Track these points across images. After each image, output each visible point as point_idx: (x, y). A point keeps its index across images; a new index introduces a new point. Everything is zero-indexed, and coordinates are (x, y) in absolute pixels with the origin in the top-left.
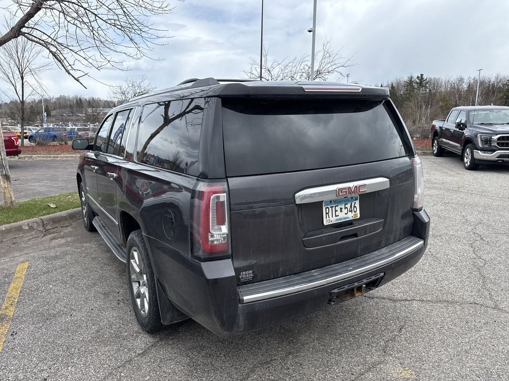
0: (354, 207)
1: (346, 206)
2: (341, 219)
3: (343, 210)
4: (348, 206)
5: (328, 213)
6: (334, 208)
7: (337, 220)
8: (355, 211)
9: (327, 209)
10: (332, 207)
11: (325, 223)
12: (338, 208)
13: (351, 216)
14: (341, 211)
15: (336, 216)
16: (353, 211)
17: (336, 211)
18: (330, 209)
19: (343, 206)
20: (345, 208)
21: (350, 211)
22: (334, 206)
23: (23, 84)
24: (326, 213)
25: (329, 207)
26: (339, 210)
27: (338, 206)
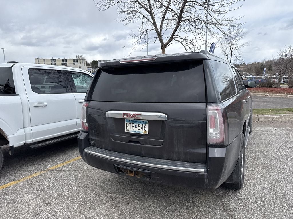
0: (145, 127)
1: (139, 125)
2: (136, 132)
3: (137, 127)
4: (141, 125)
5: (128, 126)
6: (131, 125)
7: (133, 131)
8: (145, 129)
9: (127, 124)
10: (130, 124)
11: (126, 131)
12: (134, 125)
13: (142, 132)
14: (136, 127)
15: (132, 129)
16: (144, 130)
17: (133, 126)
18: (129, 124)
19: (137, 125)
20: (139, 126)
21: (142, 129)
22: (132, 123)
23: (231, 55)
24: (127, 126)
25: (129, 123)
26: (135, 126)
27: (134, 124)
